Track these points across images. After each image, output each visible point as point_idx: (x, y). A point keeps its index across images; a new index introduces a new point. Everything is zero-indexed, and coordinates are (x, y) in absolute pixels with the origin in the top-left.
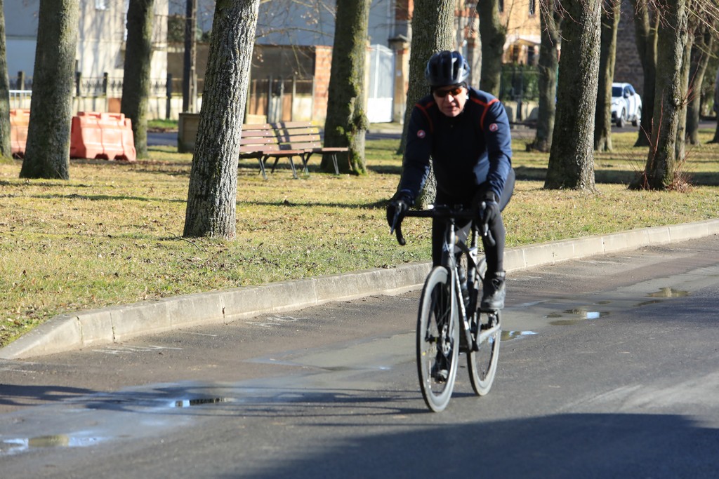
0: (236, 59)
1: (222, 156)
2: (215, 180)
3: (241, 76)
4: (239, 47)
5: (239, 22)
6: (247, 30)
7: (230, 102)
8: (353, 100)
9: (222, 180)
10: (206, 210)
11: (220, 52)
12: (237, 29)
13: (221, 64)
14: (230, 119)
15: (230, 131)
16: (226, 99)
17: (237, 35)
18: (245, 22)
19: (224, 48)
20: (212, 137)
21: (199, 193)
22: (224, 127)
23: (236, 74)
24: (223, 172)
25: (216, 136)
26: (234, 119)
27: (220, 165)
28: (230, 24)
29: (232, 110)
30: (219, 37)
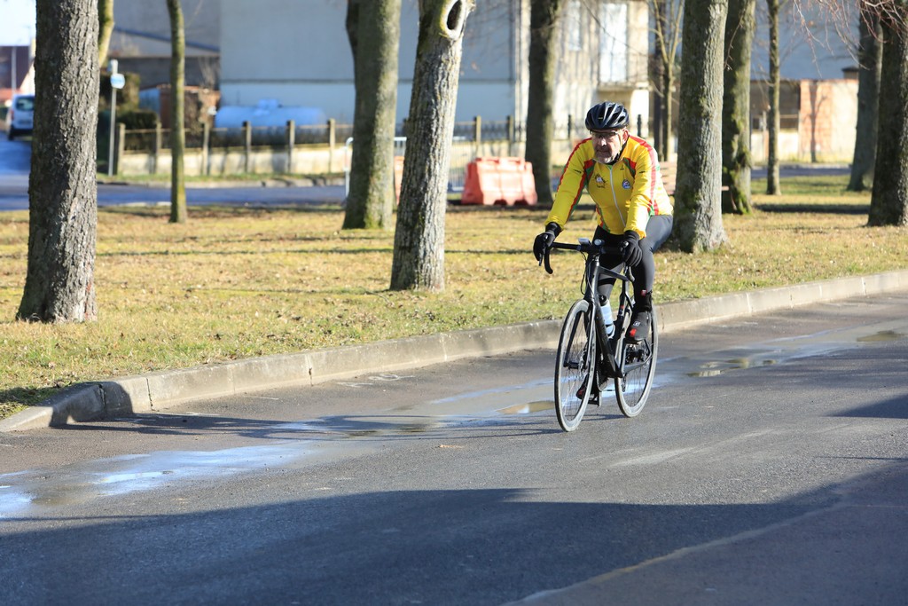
0: (436, 104)
1: (426, 205)
2: (419, 230)
3: (443, 124)
4: (440, 92)
5: (439, 66)
6: (448, 74)
7: (431, 149)
8: (736, 138)
9: (426, 231)
10: (411, 263)
11: (420, 98)
12: (437, 74)
13: (422, 110)
14: (432, 167)
15: (433, 179)
16: (429, 147)
17: (438, 79)
18: (445, 65)
19: (424, 94)
20: (415, 186)
21: (403, 245)
22: (427, 176)
23: (438, 120)
24: (426, 222)
25: (419, 185)
26: (437, 166)
27: (424, 215)
28: (430, 68)
29: (434, 157)
30: (420, 82)
